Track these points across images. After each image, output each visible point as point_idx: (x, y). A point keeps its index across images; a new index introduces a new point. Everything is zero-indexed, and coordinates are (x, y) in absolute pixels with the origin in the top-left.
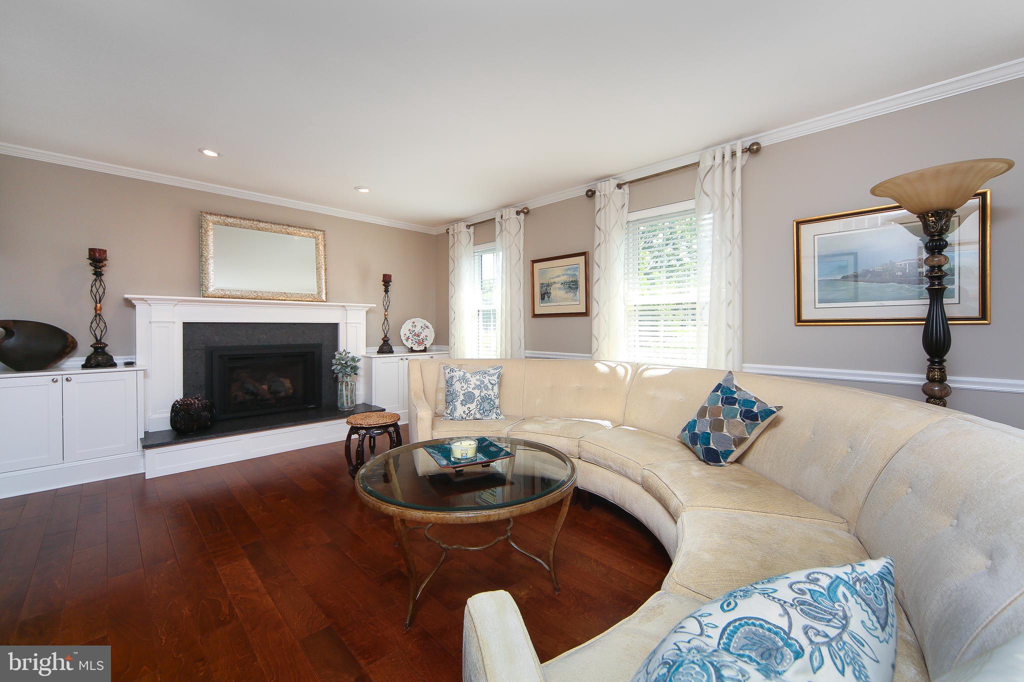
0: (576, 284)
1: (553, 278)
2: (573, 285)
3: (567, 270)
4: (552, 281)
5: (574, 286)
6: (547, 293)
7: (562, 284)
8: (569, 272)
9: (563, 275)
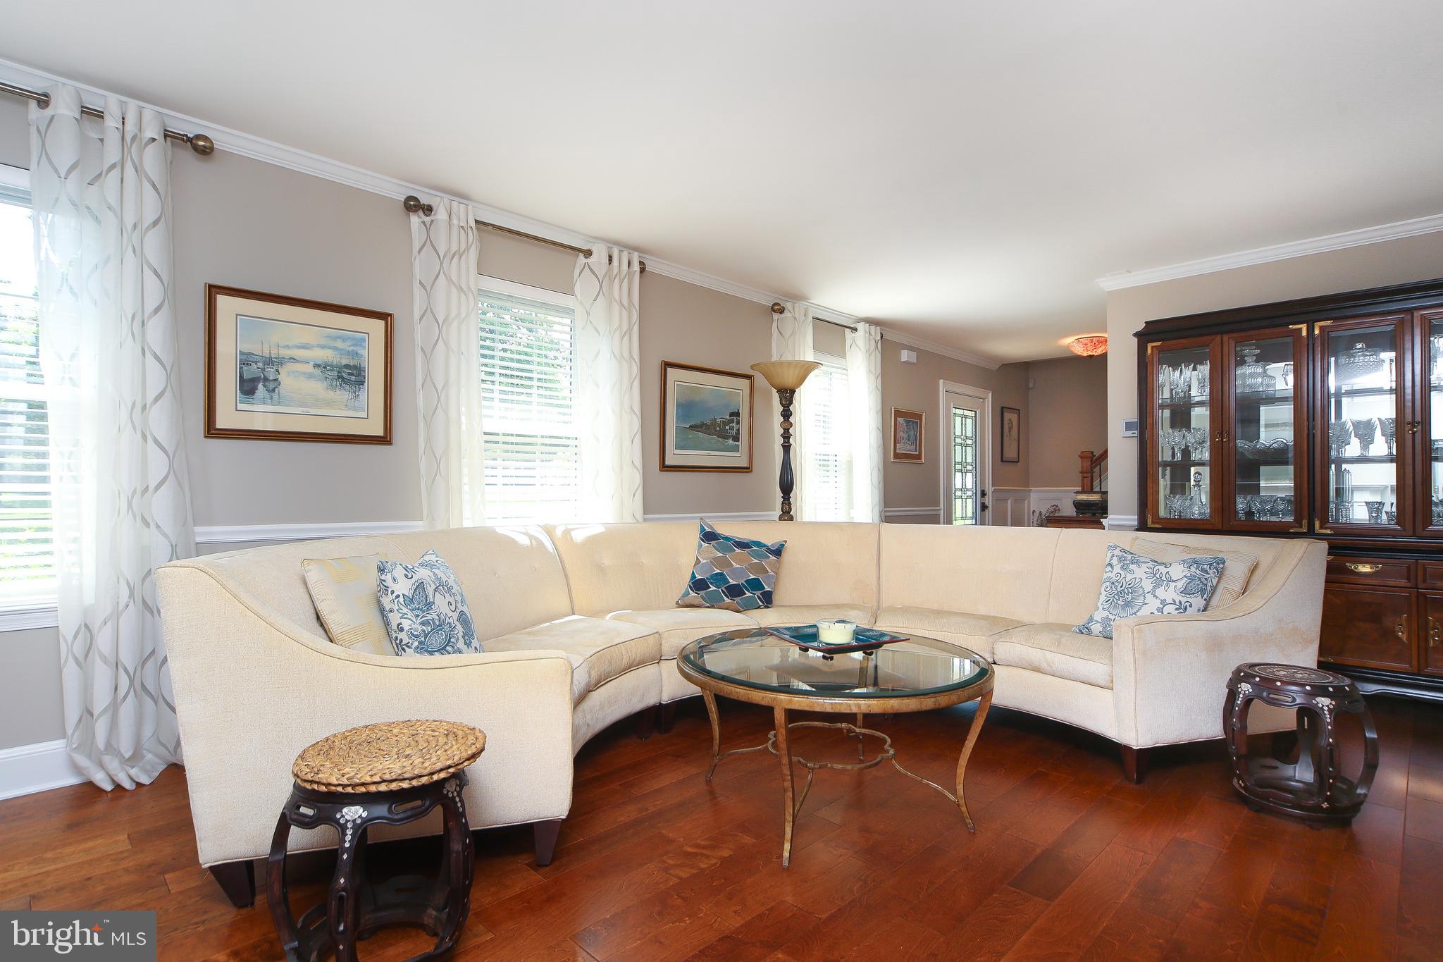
0: (359, 375)
1: (287, 347)
2: (352, 374)
3: (336, 338)
4: (285, 353)
5: (353, 378)
6: (266, 379)
7: (316, 366)
8: (339, 344)
9: (323, 347)
